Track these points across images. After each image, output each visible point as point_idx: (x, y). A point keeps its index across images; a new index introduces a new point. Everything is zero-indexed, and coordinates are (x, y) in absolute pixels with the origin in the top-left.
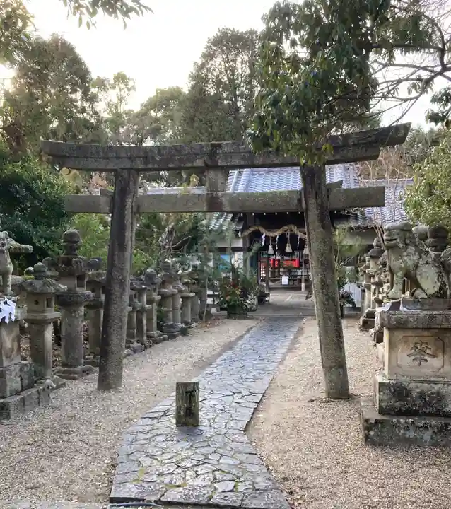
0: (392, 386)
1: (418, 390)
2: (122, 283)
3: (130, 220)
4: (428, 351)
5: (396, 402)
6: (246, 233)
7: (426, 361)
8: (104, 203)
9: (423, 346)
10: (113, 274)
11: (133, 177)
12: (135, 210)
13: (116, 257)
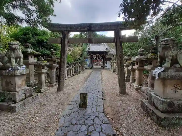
0: (168, 102)
1: (178, 103)
2: (64, 62)
3: (66, 45)
4: (179, 88)
5: (169, 108)
6: (90, 55)
7: (178, 91)
8: (59, 40)
9: (177, 86)
10: (62, 60)
11: (67, 33)
12: (68, 42)
13: (62, 55)
